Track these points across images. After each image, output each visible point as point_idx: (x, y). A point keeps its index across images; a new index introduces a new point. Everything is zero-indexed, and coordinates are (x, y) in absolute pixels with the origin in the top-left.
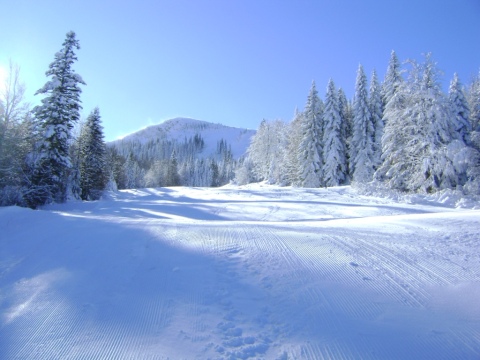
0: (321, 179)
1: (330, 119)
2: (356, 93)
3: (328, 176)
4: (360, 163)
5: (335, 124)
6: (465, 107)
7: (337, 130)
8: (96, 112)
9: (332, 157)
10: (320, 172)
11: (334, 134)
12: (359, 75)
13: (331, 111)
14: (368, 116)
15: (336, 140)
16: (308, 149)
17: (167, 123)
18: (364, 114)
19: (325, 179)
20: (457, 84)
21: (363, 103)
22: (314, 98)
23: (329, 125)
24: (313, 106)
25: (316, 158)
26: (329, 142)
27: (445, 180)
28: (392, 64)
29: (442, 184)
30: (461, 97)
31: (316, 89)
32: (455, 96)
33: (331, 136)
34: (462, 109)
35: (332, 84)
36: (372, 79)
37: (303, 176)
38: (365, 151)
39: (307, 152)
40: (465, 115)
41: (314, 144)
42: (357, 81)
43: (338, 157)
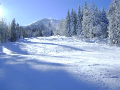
0: (70, 35)
1: (72, 19)
2: (78, 12)
3: (71, 34)
4: (78, 30)
5: (73, 20)
6: (105, 15)
7: (74, 22)
8: (14, 19)
9: (72, 29)
10: (69, 33)
11: (73, 23)
12: (78, 7)
13: (72, 17)
14: (81, 18)
15: (73, 24)
16: (67, 27)
17: (42, 20)
18: (80, 18)
19: (71, 35)
20: (103, 9)
21: (79, 15)
22: (69, 13)
23: (71, 21)
24: (68, 16)
25: (69, 29)
26: (71, 25)
27: (96, 35)
28: (85, 4)
29: (96, 36)
30: (104, 12)
31: (69, 11)
32: (103, 12)
33: (72, 23)
34: (104, 16)
35: (72, 10)
36: (82, 8)
37: (65, 34)
38: (80, 27)
39: (66, 28)
40: (105, 17)
41: (68, 26)
42: (78, 9)
43: (74, 29)
